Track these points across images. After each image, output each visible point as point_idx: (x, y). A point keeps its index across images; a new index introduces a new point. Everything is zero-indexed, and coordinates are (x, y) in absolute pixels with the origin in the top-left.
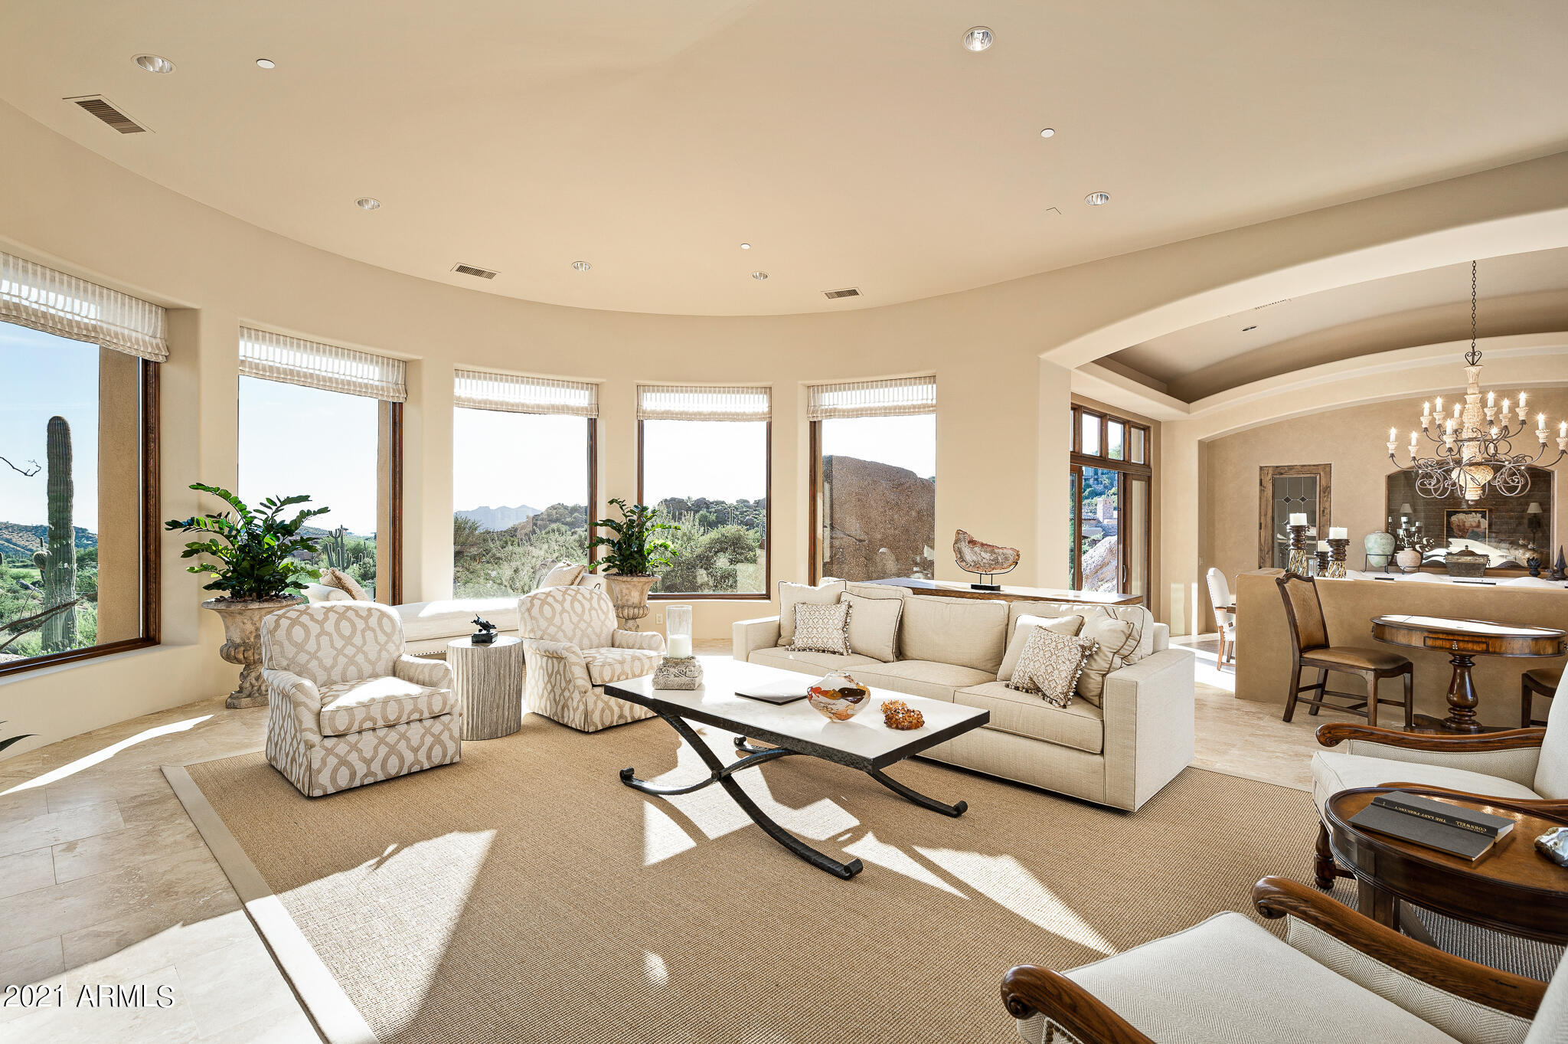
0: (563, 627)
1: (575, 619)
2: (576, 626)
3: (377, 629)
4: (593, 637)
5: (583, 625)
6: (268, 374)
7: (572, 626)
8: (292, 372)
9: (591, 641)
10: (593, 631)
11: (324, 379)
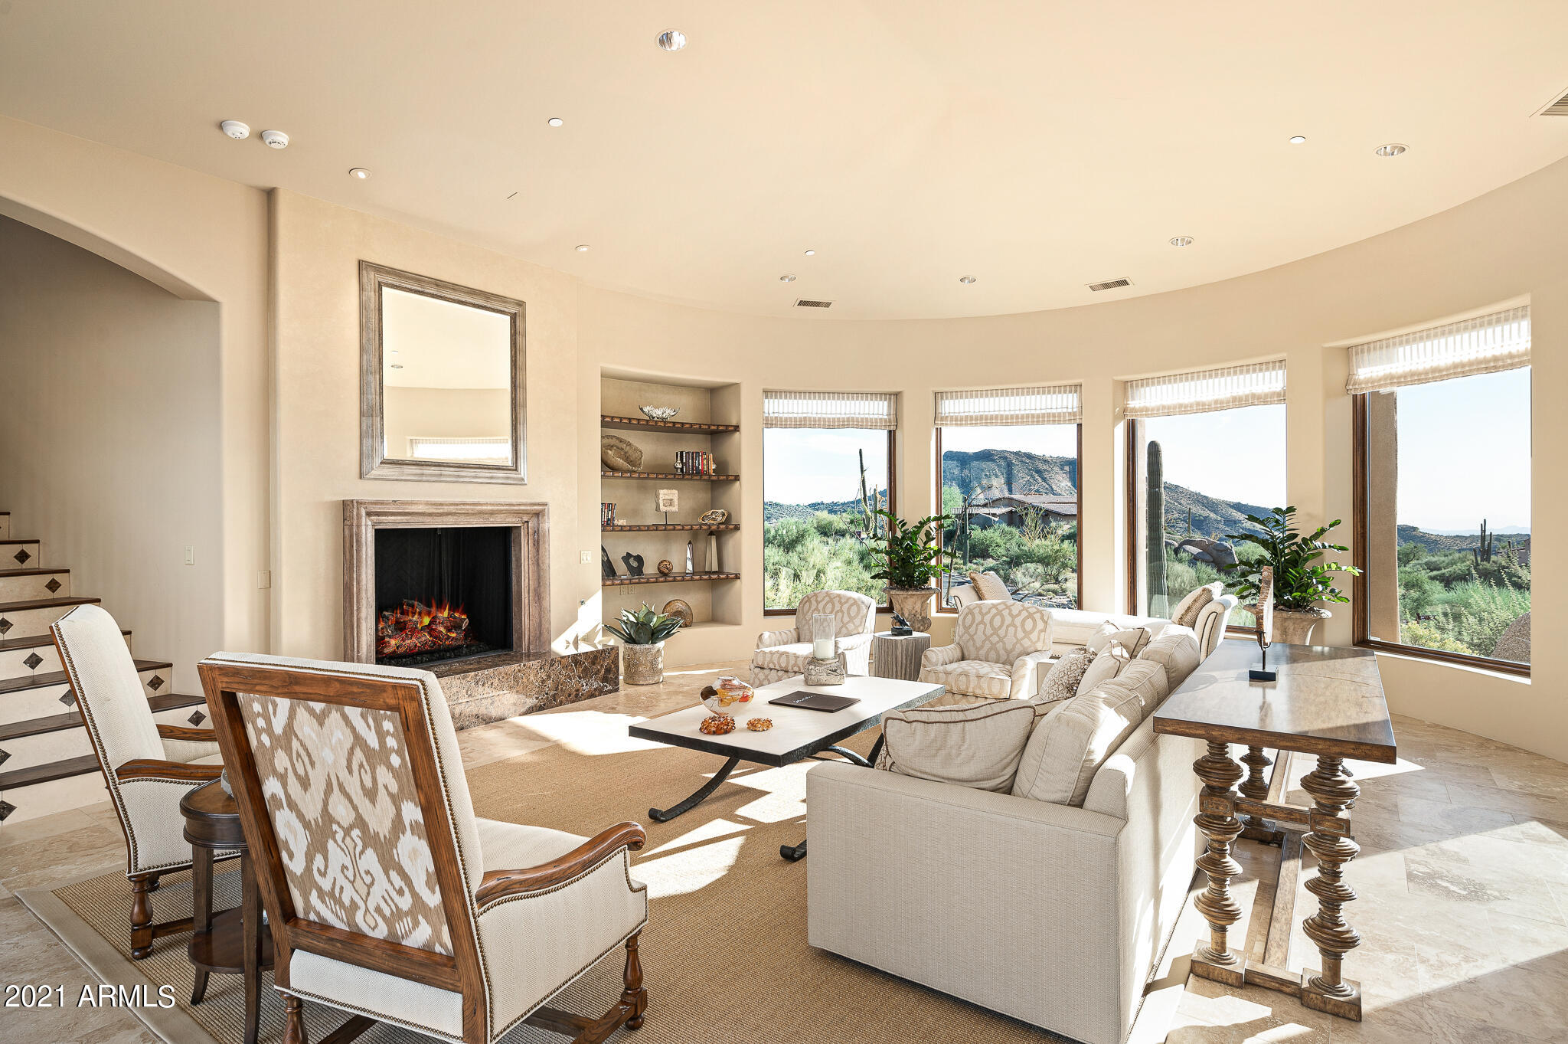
0: (975, 637)
1: (989, 631)
2: (987, 638)
3: (846, 612)
4: (1002, 652)
5: (995, 639)
6: (964, 422)
7: (984, 638)
8: (981, 416)
9: (998, 655)
10: (974, 644)
11: (1007, 417)
